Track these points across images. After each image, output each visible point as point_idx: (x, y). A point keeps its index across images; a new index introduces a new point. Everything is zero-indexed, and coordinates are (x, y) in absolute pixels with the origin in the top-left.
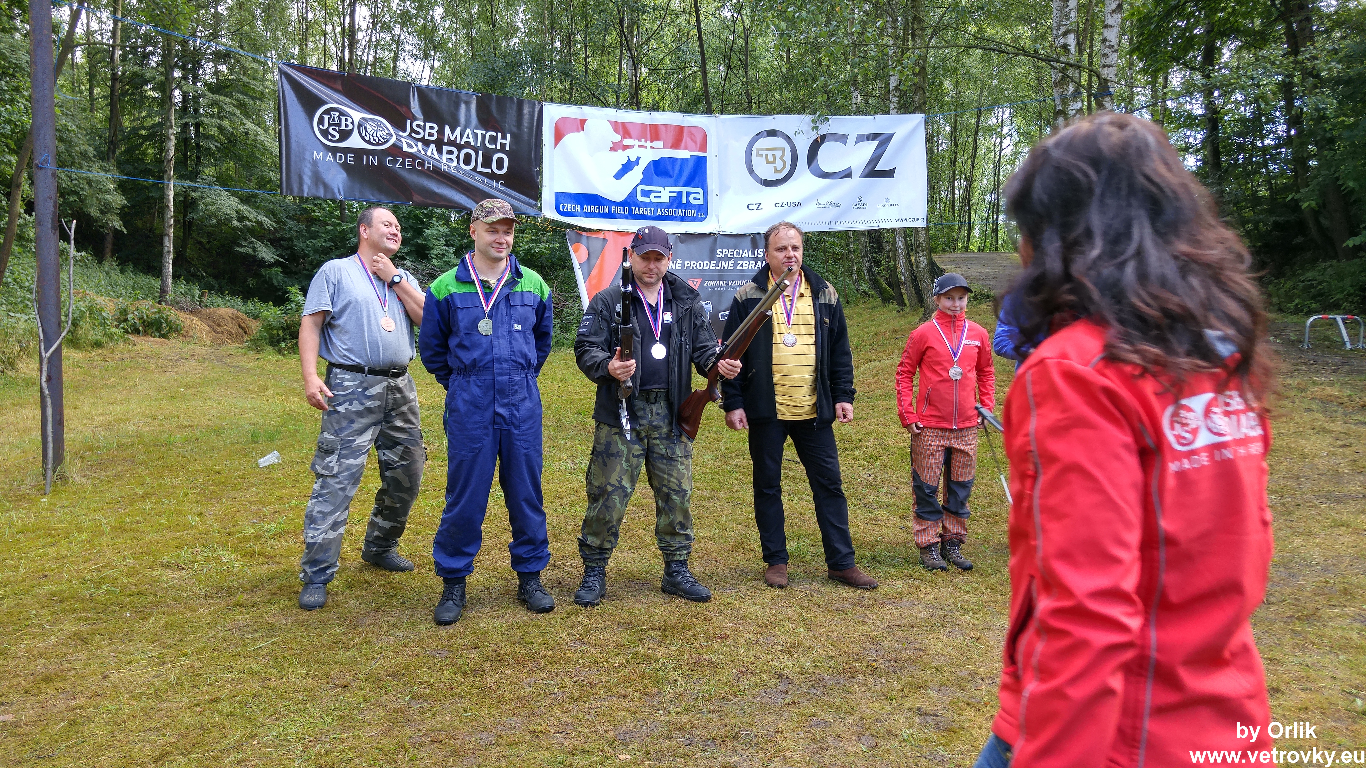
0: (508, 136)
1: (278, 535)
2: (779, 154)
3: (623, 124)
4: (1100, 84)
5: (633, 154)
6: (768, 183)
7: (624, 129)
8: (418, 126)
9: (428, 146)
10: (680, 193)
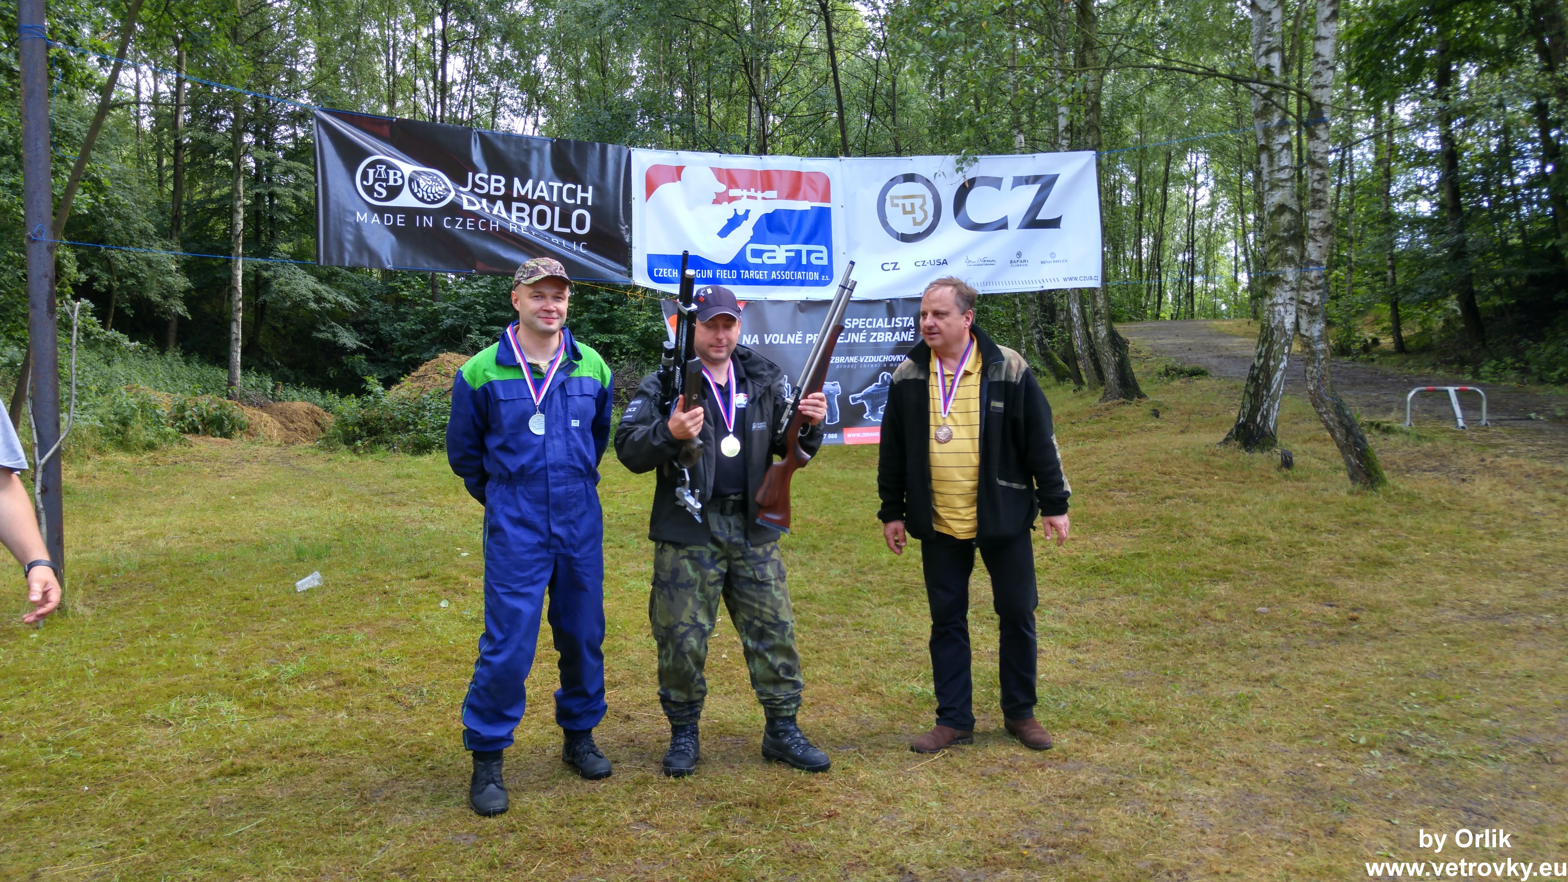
0: (590, 188)
1: (297, 680)
2: (918, 202)
3: (728, 171)
4: (1312, 109)
5: (740, 207)
6: (905, 238)
7: (729, 178)
8: (481, 179)
9: (494, 203)
10: (798, 253)
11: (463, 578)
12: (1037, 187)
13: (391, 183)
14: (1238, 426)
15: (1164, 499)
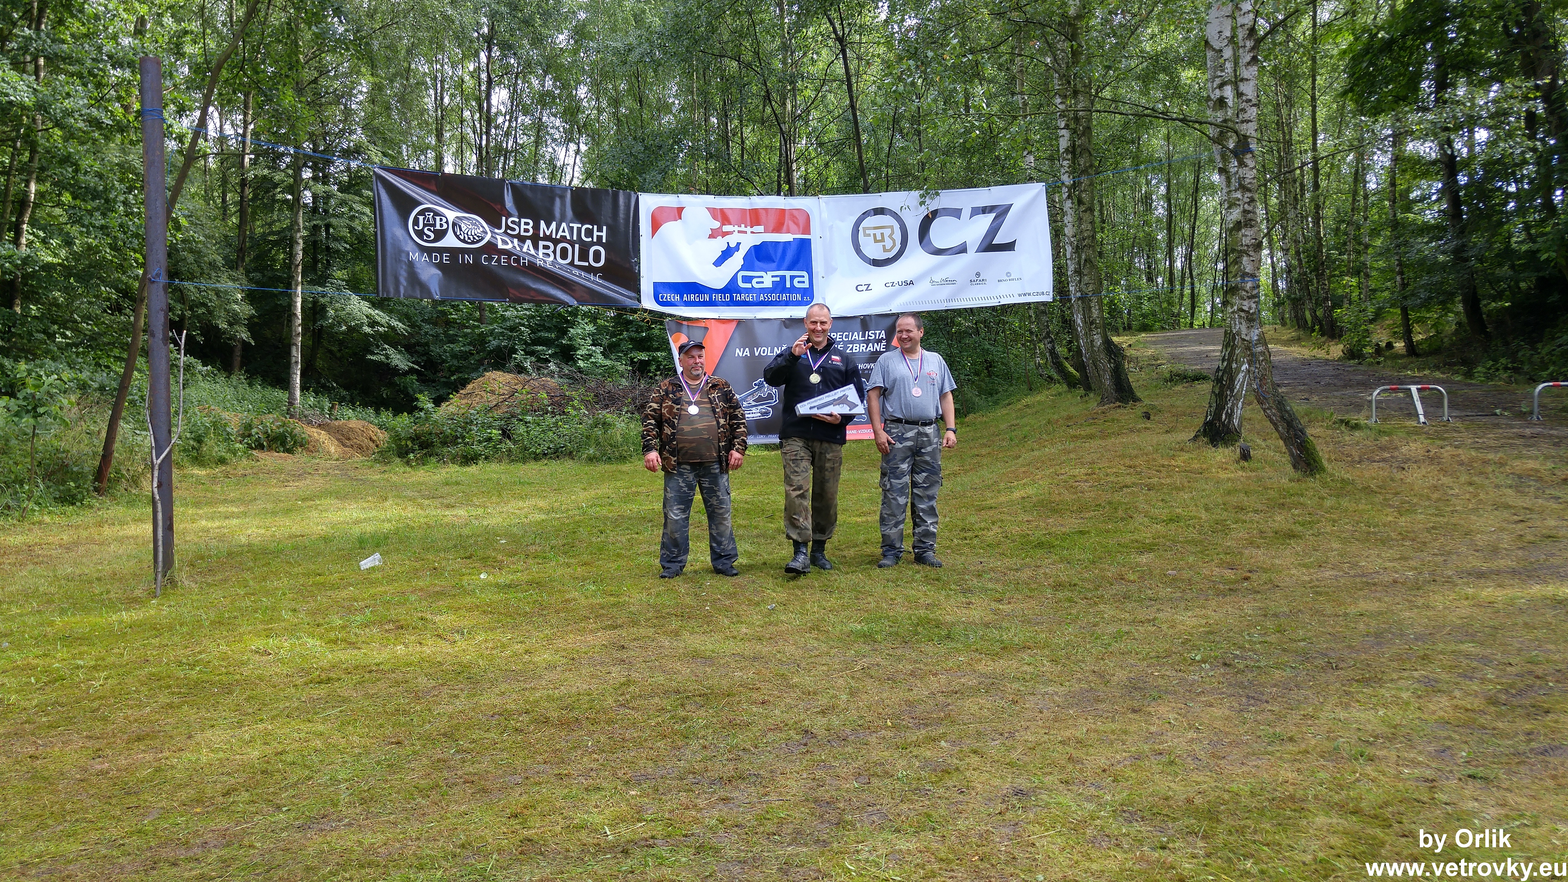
0: (604, 228)
2: (887, 232)
3: (722, 210)
5: (733, 240)
6: (876, 263)
7: (723, 216)
8: (513, 222)
9: (524, 242)
10: (783, 278)
11: (500, 557)
12: (993, 215)
13: (438, 227)
14: (1206, 424)
15: (1121, 488)
